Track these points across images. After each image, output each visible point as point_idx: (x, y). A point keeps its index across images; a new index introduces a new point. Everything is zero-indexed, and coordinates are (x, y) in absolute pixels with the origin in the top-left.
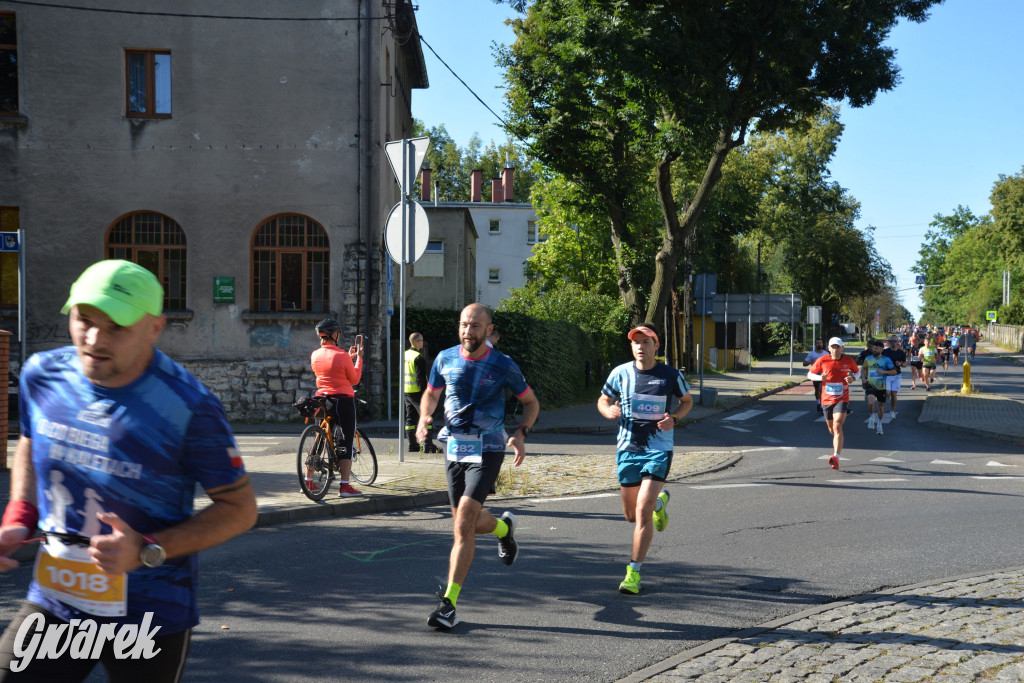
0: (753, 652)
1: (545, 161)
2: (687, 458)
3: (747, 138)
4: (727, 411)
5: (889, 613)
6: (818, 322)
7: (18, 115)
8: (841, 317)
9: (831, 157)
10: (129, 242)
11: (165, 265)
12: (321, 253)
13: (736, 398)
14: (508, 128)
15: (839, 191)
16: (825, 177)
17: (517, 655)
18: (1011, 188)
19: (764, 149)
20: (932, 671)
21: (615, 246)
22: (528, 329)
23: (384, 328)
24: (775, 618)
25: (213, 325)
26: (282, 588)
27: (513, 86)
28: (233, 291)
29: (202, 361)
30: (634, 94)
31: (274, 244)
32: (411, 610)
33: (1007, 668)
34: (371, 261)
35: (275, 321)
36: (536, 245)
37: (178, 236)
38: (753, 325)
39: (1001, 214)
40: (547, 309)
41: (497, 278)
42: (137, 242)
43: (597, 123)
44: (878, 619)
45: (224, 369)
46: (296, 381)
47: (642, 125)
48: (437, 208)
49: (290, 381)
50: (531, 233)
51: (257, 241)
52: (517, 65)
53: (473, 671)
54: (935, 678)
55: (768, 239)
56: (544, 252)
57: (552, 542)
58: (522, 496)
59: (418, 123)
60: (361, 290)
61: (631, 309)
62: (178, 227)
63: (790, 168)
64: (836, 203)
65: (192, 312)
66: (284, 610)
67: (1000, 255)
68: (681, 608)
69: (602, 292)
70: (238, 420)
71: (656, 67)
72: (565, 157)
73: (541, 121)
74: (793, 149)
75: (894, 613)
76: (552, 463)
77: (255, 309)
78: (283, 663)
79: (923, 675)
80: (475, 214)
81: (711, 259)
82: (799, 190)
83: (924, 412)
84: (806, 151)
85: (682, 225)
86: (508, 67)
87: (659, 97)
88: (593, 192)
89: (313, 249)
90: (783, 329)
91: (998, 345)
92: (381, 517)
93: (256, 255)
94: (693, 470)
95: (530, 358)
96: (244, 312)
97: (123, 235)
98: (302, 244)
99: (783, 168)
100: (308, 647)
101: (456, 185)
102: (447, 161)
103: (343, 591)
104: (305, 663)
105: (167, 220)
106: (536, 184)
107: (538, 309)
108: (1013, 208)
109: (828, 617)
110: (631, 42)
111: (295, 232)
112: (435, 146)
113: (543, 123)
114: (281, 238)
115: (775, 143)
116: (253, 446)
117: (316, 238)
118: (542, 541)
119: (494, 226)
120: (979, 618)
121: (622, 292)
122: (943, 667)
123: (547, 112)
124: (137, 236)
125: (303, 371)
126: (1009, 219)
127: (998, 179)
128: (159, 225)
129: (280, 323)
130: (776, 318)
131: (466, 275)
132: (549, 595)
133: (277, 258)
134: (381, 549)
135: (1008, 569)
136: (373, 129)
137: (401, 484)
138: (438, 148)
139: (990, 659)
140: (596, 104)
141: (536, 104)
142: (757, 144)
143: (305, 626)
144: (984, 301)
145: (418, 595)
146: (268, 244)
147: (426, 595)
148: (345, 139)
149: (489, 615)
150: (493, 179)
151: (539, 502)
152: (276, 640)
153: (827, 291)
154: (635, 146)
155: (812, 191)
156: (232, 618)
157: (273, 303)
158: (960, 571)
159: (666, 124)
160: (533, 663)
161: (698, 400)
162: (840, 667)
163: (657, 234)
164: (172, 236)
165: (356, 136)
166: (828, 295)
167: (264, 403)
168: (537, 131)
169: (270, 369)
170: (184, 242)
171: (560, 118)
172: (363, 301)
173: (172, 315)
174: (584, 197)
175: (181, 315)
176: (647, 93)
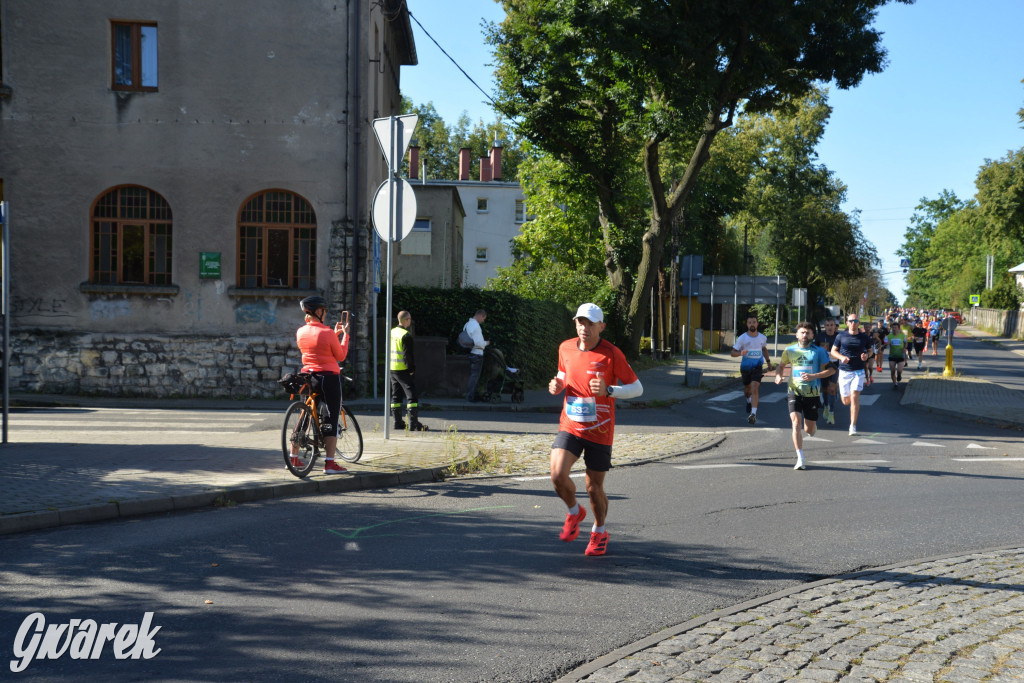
0: (734, 630)
1: (535, 141)
2: (671, 438)
3: (735, 120)
4: (711, 392)
5: (869, 592)
6: (803, 304)
7: (2, 87)
8: (827, 300)
9: (819, 139)
10: (115, 215)
11: (151, 239)
12: (307, 230)
13: (721, 379)
14: (497, 106)
15: (826, 173)
16: (813, 159)
17: (500, 631)
18: (996, 172)
19: (752, 131)
20: (910, 650)
21: (603, 226)
22: (514, 309)
23: (371, 306)
24: (756, 596)
25: (199, 300)
26: (265, 563)
27: (502, 64)
28: (219, 270)
29: (187, 336)
30: (623, 74)
31: (261, 220)
32: (395, 586)
33: (983, 646)
34: (358, 238)
35: (261, 298)
36: (524, 225)
37: (164, 211)
38: (740, 307)
39: (986, 198)
40: (534, 288)
41: (484, 257)
42: (123, 216)
43: (586, 102)
44: (858, 598)
45: (210, 345)
46: (282, 357)
47: (630, 105)
48: (426, 187)
49: (276, 358)
50: (519, 212)
51: (244, 216)
52: (506, 43)
53: (456, 646)
54: (912, 656)
55: (756, 221)
56: (532, 231)
57: (536, 520)
58: (506, 474)
59: (407, 100)
60: (348, 267)
61: (618, 289)
62: (165, 202)
63: (778, 150)
64: (821, 185)
65: (177, 287)
66: (268, 586)
67: (985, 239)
68: (664, 585)
69: (589, 271)
70: (223, 396)
71: (645, 47)
72: (554, 137)
73: (530, 99)
74: (782, 131)
75: (873, 593)
76: (537, 442)
77: (241, 285)
78: (268, 638)
79: (900, 653)
80: (463, 192)
81: (698, 241)
82: (787, 172)
83: (906, 395)
84: (794, 133)
85: (669, 206)
86: (498, 44)
87: (647, 77)
88: (582, 171)
89: (300, 226)
90: (768, 310)
91: (980, 329)
92: (366, 494)
93: (242, 231)
94: (677, 450)
95: (516, 337)
96: (230, 288)
97: (109, 209)
98: (289, 220)
99: (771, 150)
100: (291, 621)
101: (444, 163)
102: (435, 139)
103: (328, 566)
104: (289, 638)
105: (153, 194)
106: (524, 162)
107: (525, 289)
108: (998, 193)
109: (808, 596)
110: (621, 22)
111: (282, 208)
112: (424, 124)
113: (532, 102)
114: (268, 214)
115: (764, 124)
116: (238, 422)
117: (302, 215)
118: (525, 520)
119: (482, 204)
120: (957, 598)
121: (609, 273)
122: (920, 645)
123: (536, 91)
124: (122, 209)
125: (289, 348)
126: (994, 204)
127: (983, 164)
128: (145, 199)
129: (266, 300)
130: (761, 300)
131: (453, 253)
132: (532, 572)
133: (264, 233)
134: (365, 525)
135: (986, 549)
136: (361, 105)
137: (387, 462)
138: (426, 126)
139: (966, 637)
140: (585, 83)
141: (526, 83)
142: (745, 126)
143: (289, 601)
144: (968, 285)
145: (402, 571)
146: (254, 220)
147: (410, 572)
148: (333, 115)
149: (472, 592)
150: (481, 157)
151: (524, 481)
152: (259, 615)
153: (812, 273)
154: (624, 127)
155: (799, 174)
156: (216, 593)
157: (260, 280)
158: (939, 552)
159: (655, 104)
160: (516, 638)
161: (683, 381)
162: (819, 646)
163: (644, 215)
164: (158, 210)
165: (344, 112)
166: (813, 278)
167: (249, 379)
168: (526, 110)
169: (256, 345)
170: (170, 217)
171: (550, 97)
172: (350, 279)
173: (158, 290)
174: (572, 176)
175: (166, 290)
176: (636, 73)
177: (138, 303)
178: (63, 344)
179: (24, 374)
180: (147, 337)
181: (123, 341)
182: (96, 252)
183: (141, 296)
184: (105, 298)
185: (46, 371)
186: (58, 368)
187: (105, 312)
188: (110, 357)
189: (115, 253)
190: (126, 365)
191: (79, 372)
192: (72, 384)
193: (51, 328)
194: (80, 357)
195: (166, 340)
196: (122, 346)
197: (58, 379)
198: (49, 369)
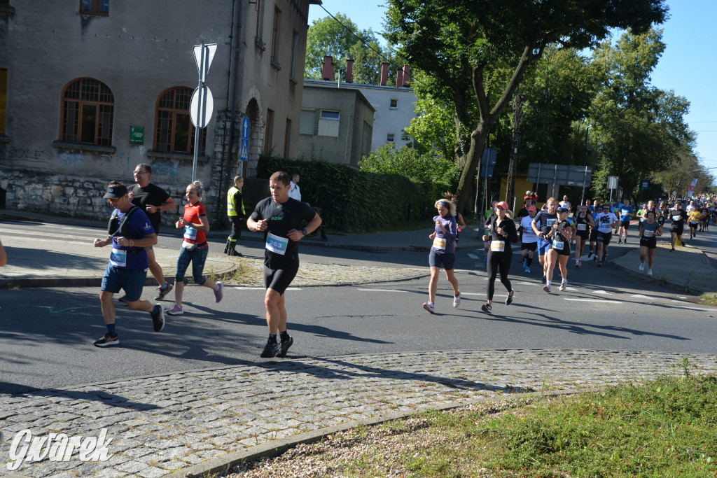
6: (615, 188)
7: (8, 7)
10: (78, 98)
11: (100, 115)
14: (385, 36)
15: (658, 93)
16: (647, 83)
19: (603, 59)
21: (456, 124)
22: (350, 177)
25: (128, 158)
27: (391, 6)
28: (142, 138)
30: (453, 18)
31: (172, 107)
34: (234, 123)
35: (169, 159)
36: (414, 119)
37: (109, 96)
41: (392, 140)
46: (180, 199)
47: (458, 40)
49: (176, 199)
51: (161, 103)
56: (419, 124)
60: (226, 142)
62: (109, 90)
63: (621, 74)
65: (115, 148)
73: (408, 32)
74: (625, 60)
77: (156, 149)
82: (627, 91)
84: (634, 63)
85: (491, 113)
88: (443, 84)
93: (159, 113)
96: (149, 151)
97: (74, 93)
99: (618, 74)
101: (377, 72)
102: (370, 55)
105: (103, 84)
111: (186, 100)
114: (177, 103)
115: (611, 55)
119: (394, 103)
121: (457, 157)
123: (411, 26)
124: (83, 94)
128: (98, 88)
129: (172, 161)
130: (573, 183)
133: (173, 115)
136: (242, 33)
138: (366, 45)
141: (407, 20)
146: (168, 107)
148: (222, 39)
150: (398, 70)
157: (169, 147)
164: (106, 96)
165: (230, 37)
168: (405, 39)
170: (113, 101)
171: (420, 31)
172: (227, 151)
173: (102, 149)
174: (436, 88)
175: (108, 150)
176: (461, 18)
177: (89, 157)
178: (40, 180)
179: (15, 198)
180: (94, 180)
181: (78, 181)
182: (65, 121)
183: (92, 152)
184: (68, 152)
185: (29, 197)
186: (37, 195)
187: (68, 161)
188: (70, 191)
189: (76, 122)
190: (79, 197)
191: (50, 199)
192: (45, 207)
193: (33, 169)
194: (50, 189)
195: (106, 182)
196: (77, 184)
197: (36, 203)
198: (31, 196)
